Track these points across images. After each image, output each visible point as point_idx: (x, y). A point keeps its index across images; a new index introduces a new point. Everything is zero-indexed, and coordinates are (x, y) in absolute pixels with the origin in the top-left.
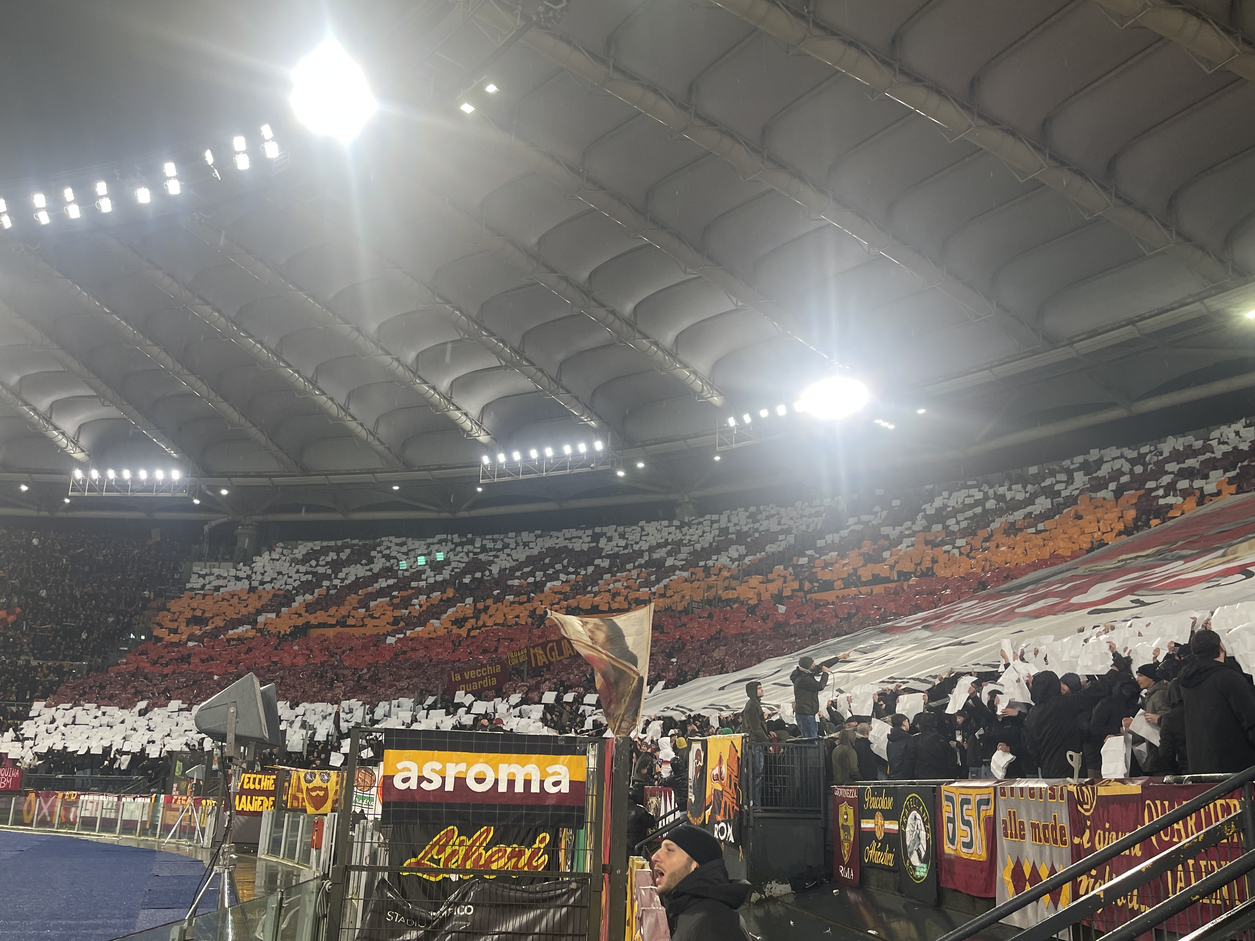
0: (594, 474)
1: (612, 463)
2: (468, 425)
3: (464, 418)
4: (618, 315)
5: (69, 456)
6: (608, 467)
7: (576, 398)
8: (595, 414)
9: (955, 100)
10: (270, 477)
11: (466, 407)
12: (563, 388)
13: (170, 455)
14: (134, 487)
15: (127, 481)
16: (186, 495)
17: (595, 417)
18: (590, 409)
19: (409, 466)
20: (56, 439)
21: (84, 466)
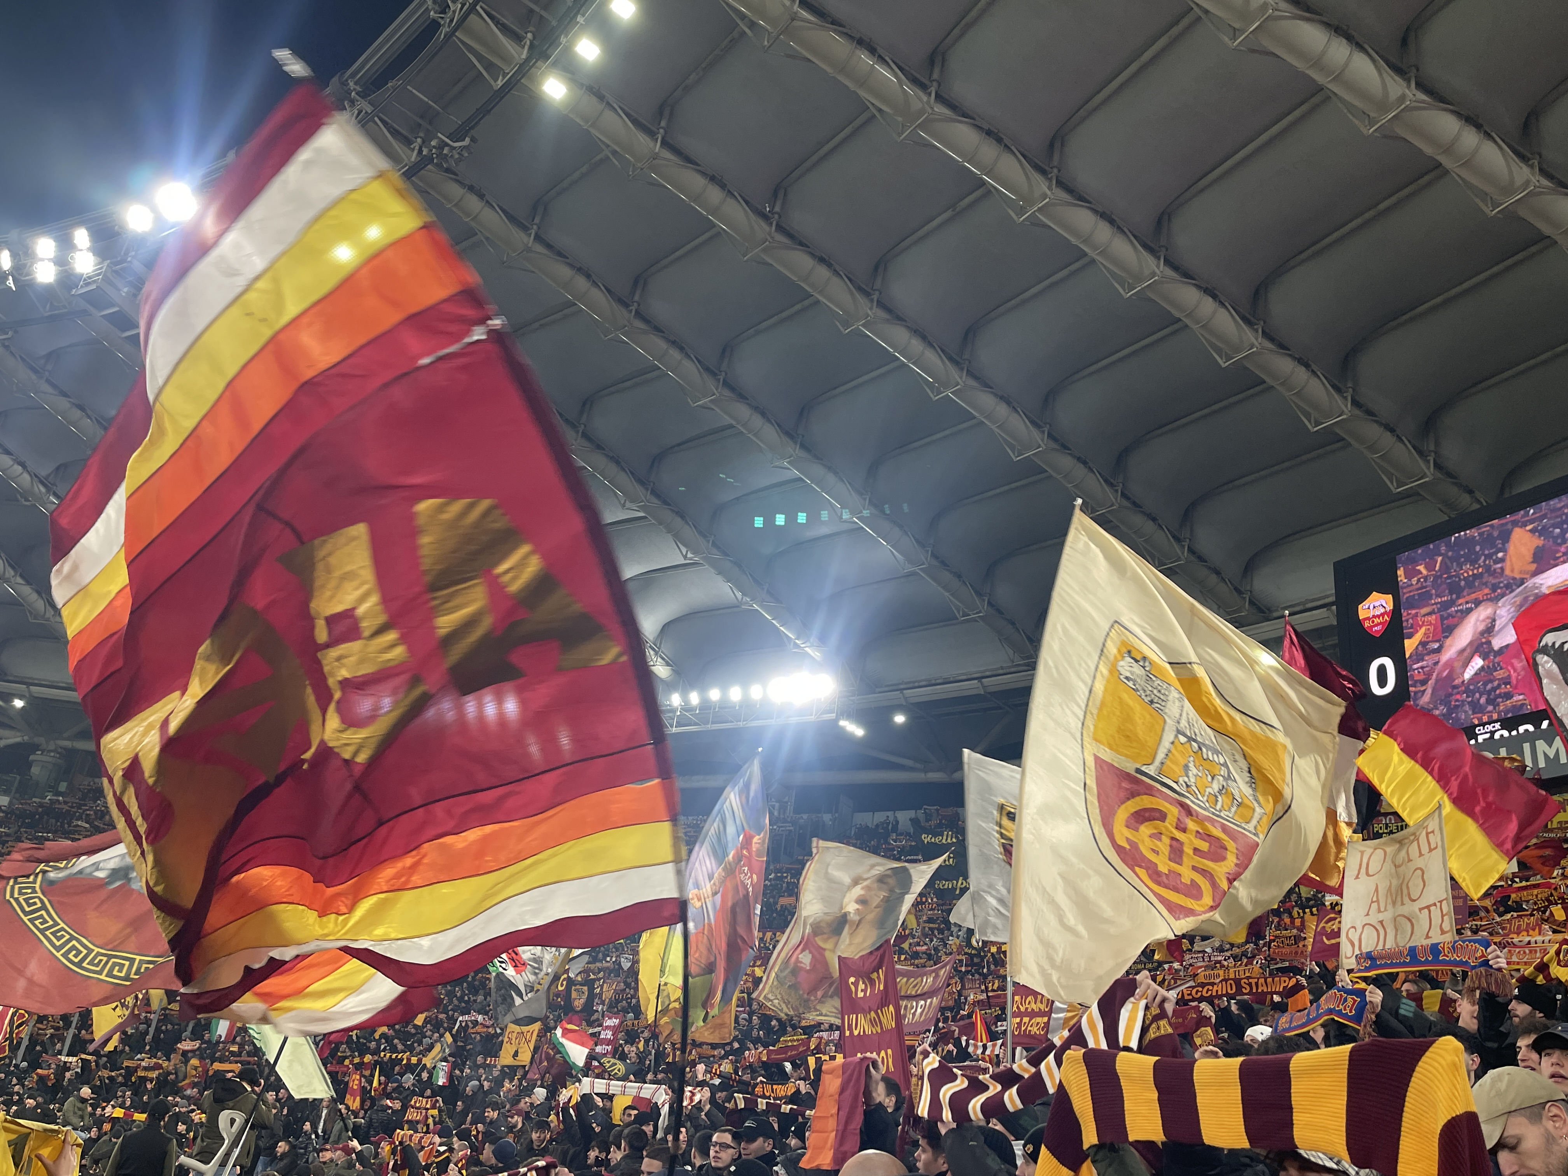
9: (943, 351)
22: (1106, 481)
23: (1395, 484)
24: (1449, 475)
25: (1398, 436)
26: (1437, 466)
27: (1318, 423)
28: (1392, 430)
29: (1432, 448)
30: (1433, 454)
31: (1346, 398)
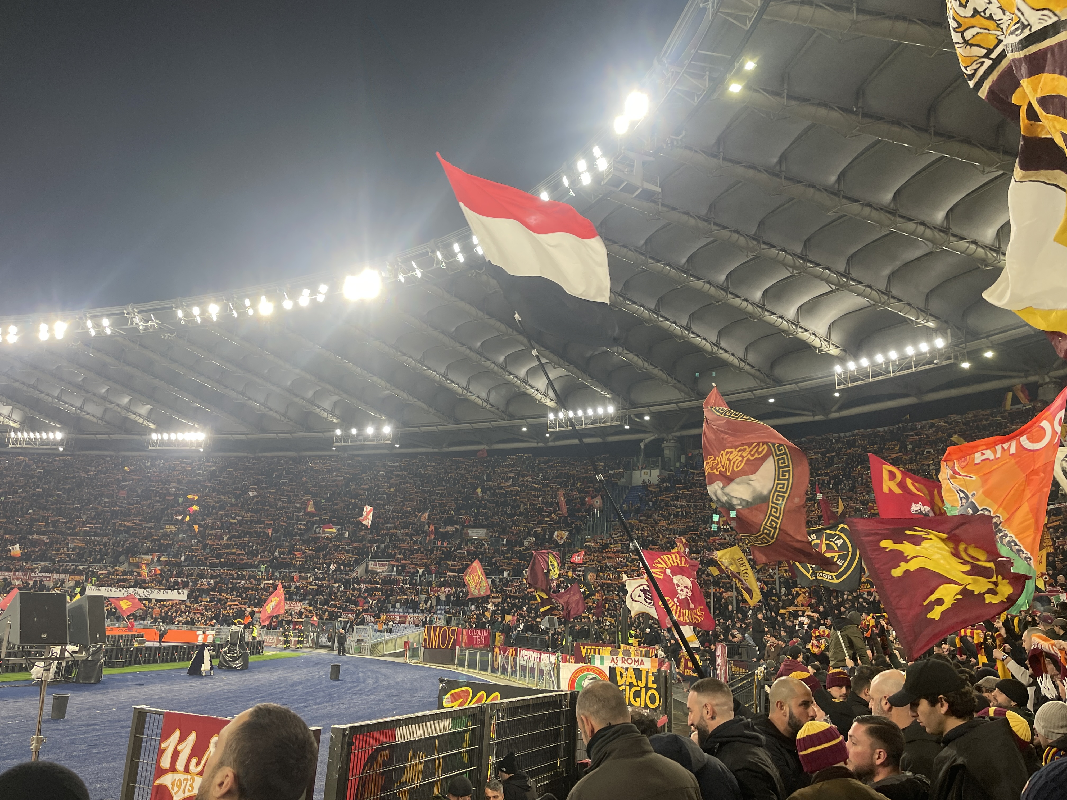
0: (940, 369)
1: (956, 358)
2: (816, 342)
3: (813, 337)
4: (928, 225)
5: (544, 404)
6: (952, 361)
7: (909, 304)
8: (931, 315)
10: (676, 403)
11: (812, 328)
12: (893, 297)
13: (605, 396)
14: (586, 421)
15: (581, 418)
16: (619, 423)
17: (931, 318)
18: (925, 311)
19: (778, 382)
20: (533, 395)
21: (555, 411)
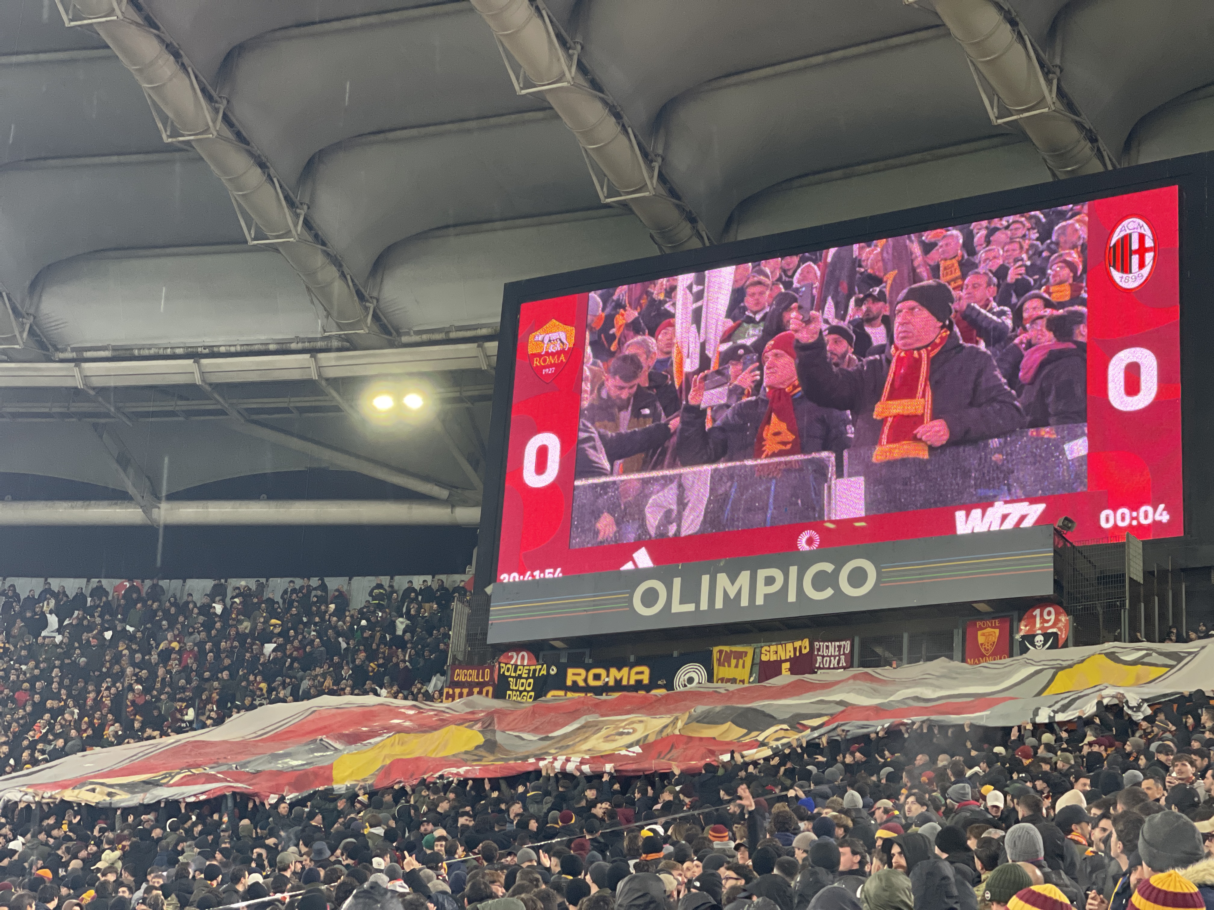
22: (203, 90)
23: (605, 189)
24: (673, 193)
25: (623, 126)
26: (662, 178)
27: (528, 85)
28: (618, 116)
29: (660, 152)
30: (660, 159)
31: (570, 57)
